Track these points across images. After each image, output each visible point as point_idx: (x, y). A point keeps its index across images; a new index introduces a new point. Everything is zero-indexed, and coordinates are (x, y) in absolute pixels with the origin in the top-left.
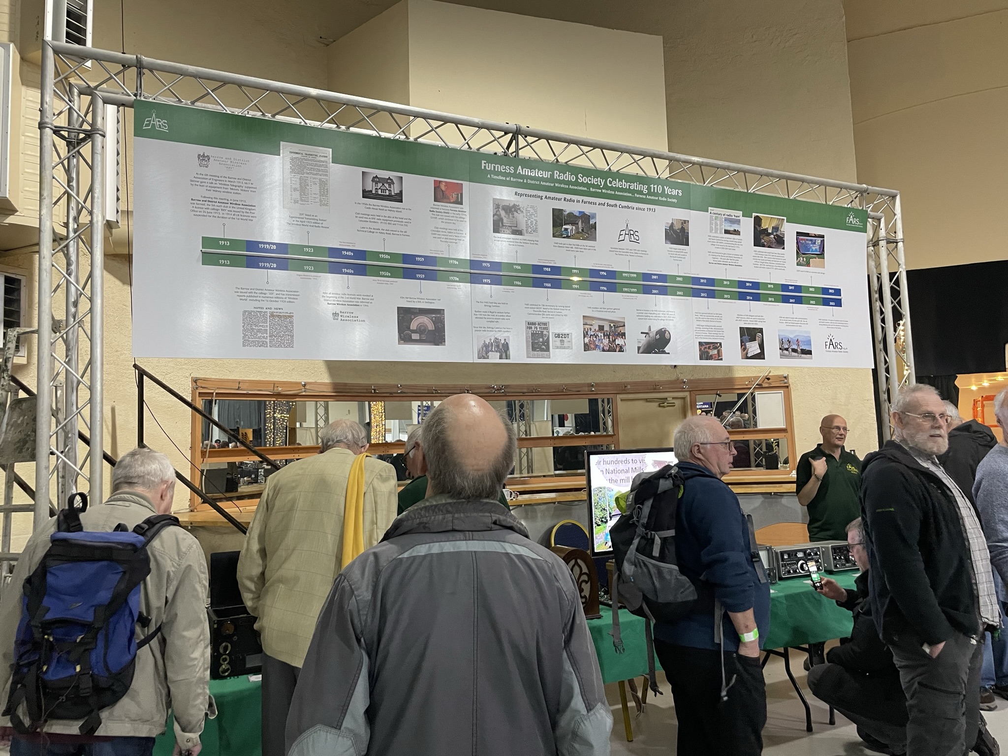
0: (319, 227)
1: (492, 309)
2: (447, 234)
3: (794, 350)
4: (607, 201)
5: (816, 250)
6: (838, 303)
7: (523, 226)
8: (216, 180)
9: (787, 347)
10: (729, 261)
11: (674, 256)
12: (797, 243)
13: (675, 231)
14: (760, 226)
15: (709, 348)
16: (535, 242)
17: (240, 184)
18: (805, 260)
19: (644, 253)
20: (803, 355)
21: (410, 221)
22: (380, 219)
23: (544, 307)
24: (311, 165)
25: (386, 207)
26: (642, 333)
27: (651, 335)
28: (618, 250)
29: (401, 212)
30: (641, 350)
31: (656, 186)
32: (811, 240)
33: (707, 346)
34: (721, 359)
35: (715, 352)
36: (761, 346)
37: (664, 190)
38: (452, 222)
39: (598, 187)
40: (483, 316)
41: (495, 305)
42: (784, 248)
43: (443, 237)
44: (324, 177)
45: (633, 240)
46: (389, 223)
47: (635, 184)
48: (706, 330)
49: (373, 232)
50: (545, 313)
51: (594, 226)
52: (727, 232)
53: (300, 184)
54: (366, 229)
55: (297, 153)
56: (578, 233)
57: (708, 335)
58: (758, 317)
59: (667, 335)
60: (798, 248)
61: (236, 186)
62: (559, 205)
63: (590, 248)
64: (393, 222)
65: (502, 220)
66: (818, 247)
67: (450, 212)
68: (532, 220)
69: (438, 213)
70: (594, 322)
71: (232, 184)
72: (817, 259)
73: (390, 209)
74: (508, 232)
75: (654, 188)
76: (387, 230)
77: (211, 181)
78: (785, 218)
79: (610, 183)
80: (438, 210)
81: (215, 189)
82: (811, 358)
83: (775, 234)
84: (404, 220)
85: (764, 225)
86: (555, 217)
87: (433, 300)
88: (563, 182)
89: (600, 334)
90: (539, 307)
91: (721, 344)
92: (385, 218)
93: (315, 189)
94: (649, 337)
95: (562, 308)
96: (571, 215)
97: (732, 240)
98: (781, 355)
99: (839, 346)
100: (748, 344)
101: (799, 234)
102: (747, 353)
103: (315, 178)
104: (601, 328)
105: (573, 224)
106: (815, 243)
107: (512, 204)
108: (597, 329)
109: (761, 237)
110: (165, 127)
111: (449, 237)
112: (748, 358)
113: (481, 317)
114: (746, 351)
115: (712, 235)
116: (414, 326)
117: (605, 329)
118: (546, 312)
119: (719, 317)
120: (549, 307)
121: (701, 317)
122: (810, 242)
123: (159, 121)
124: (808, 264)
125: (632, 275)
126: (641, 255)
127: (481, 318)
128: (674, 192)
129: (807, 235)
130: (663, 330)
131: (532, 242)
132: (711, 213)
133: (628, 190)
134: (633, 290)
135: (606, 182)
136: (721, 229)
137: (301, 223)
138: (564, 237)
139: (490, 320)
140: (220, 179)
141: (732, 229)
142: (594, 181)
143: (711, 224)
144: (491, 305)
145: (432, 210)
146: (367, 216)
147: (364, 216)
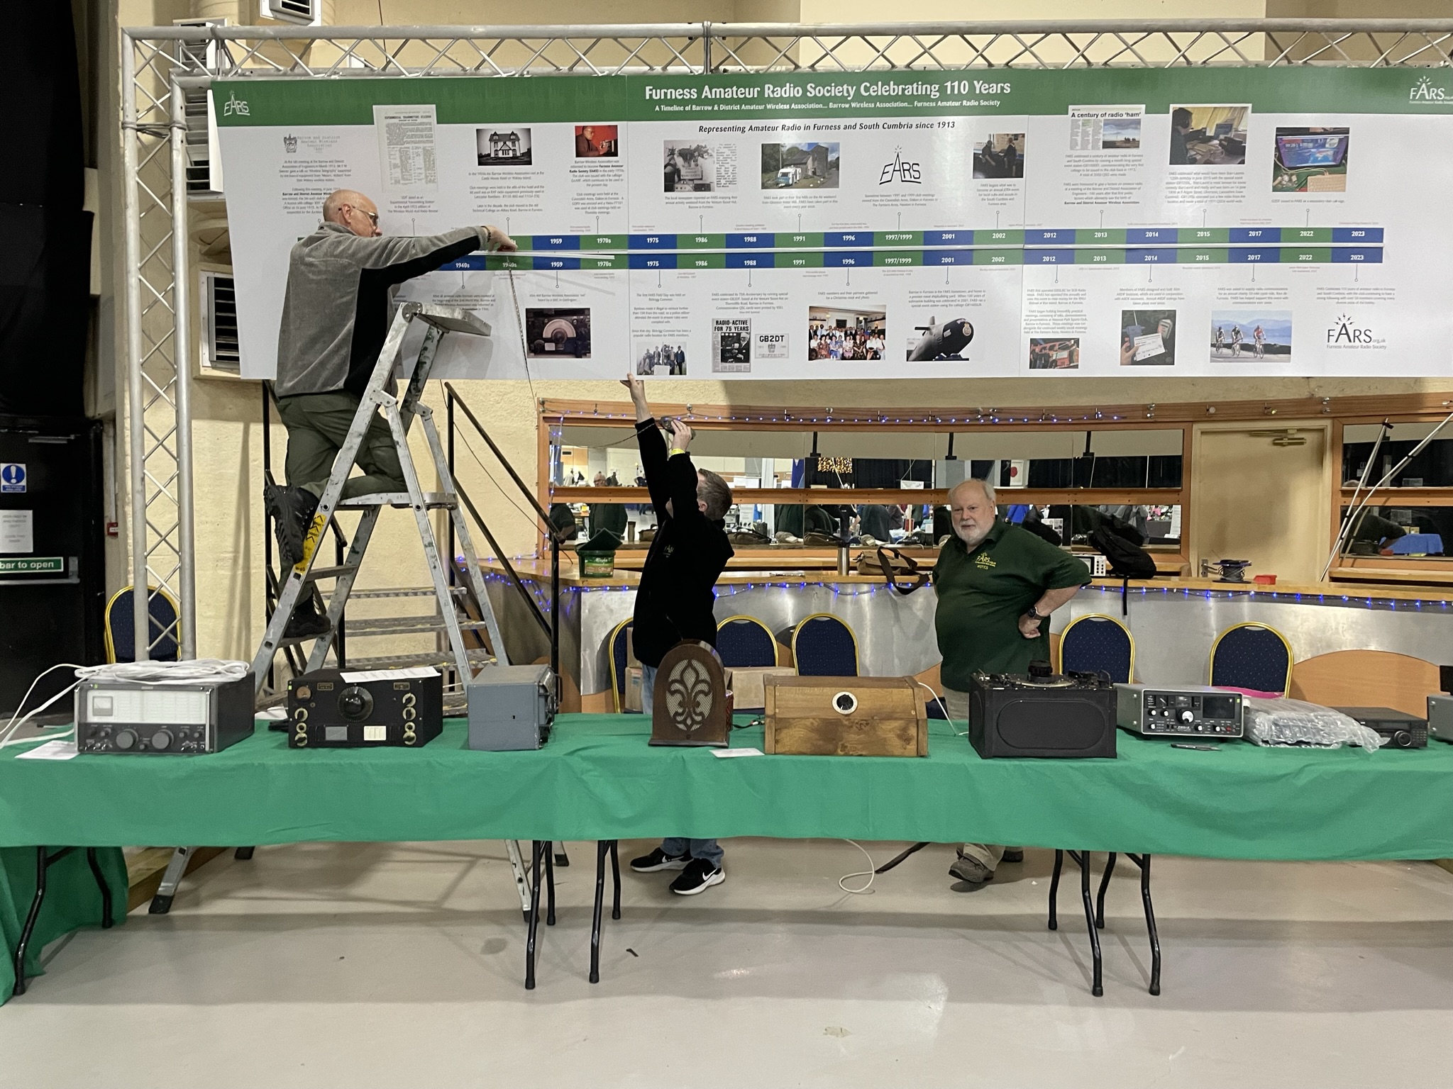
0: (426, 211)
1: (660, 304)
2: (595, 201)
3: (1245, 347)
4: (859, 121)
5: (1325, 159)
6: (1375, 256)
7: (711, 177)
8: (306, 167)
9: (1230, 341)
10: (1111, 196)
11: (991, 197)
12: (1278, 149)
13: (994, 156)
14: (1186, 125)
15: (1051, 348)
16: (732, 200)
17: (332, 168)
18: (1294, 178)
19: (930, 197)
20: (1266, 356)
21: (542, 189)
22: (502, 192)
23: (744, 297)
24: (412, 130)
25: (509, 174)
26: (916, 328)
27: (934, 331)
28: (879, 198)
29: (530, 178)
30: (913, 356)
31: (956, 84)
32: (1312, 141)
33: (1048, 345)
34: (1076, 367)
35: (1065, 354)
36: (1169, 343)
37: (972, 87)
38: (602, 183)
39: (843, 99)
40: (647, 315)
41: (666, 298)
42: (1243, 162)
43: (588, 206)
44: (430, 145)
45: (908, 178)
46: (514, 196)
47: (915, 85)
48: (1048, 318)
49: (493, 211)
50: (746, 306)
51: (836, 164)
52: (1107, 145)
53: (401, 157)
54: (484, 208)
55: (393, 118)
56: (806, 177)
57: (1052, 326)
58: (1166, 292)
59: (966, 331)
60: (1279, 158)
61: (328, 171)
62: (771, 138)
63: (826, 199)
64: (519, 194)
65: (678, 171)
66: (1331, 153)
67: (599, 168)
68: (726, 166)
69: (581, 174)
70: (828, 316)
71: (324, 169)
72: (1327, 176)
73: (515, 176)
74: (688, 187)
75: (953, 87)
76: (511, 206)
77: (301, 169)
78: (1250, 105)
79: (867, 89)
80: (581, 169)
81: (307, 178)
82: (1289, 361)
83: (1222, 137)
84: (534, 190)
85: (1196, 124)
86: (765, 157)
87: (574, 296)
88: (781, 100)
89: (838, 334)
90: (734, 297)
91: (1077, 341)
92: (509, 190)
93: (419, 162)
94: (931, 334)
95: (775, 297)
96: (794, 151)
97: (1119, 158)
98: (1212, 356)
99: (1363, 337)
100: (1137, 340)
101: (1281, 132)
102: (1134, 355)
103: (417, 148)
104: (841, 324)
105: (796, 165)
106: (1323, 146)
107: (694, 147)
108: (834, 325)
109: (1188, 146)
110: (246, 109)
111: (597, 206)
112: (1134, 363)
113: (644, 315)
114: (1131, 352)
115: (1074, 153)
116: (547, 333)
117: (848, 325)
118: (746, 304)
119: (1079, 295)
120: (751, 297)
121: (1039, 297)
122: (1311, 145)
123: (239, 104)
124: (1302, 186)
125: (904, 236)
126: (923, 202)
127: (643, 318)
128: (995, 88)
129: (1305, 131)
130: (959, 322)
131: (728, 200)
132: (1073, 115)
133: (902, 98)
134: (904, 260)
135: (858, 90)
136: (1095, 141)
137: (403, 209)
138: (782, 187)
139: (657, 320)
140: (310, 164)
141: (1121, 138)
142: (836, 91)
143: (1074, 134)
144: (659, 298)
145: (573, 170)
146: (484, 190)
147: (482, 190)
